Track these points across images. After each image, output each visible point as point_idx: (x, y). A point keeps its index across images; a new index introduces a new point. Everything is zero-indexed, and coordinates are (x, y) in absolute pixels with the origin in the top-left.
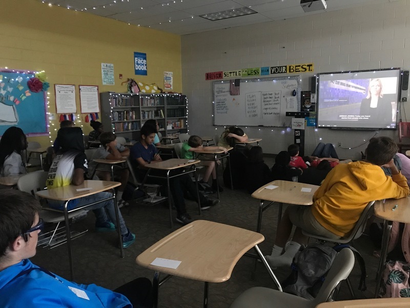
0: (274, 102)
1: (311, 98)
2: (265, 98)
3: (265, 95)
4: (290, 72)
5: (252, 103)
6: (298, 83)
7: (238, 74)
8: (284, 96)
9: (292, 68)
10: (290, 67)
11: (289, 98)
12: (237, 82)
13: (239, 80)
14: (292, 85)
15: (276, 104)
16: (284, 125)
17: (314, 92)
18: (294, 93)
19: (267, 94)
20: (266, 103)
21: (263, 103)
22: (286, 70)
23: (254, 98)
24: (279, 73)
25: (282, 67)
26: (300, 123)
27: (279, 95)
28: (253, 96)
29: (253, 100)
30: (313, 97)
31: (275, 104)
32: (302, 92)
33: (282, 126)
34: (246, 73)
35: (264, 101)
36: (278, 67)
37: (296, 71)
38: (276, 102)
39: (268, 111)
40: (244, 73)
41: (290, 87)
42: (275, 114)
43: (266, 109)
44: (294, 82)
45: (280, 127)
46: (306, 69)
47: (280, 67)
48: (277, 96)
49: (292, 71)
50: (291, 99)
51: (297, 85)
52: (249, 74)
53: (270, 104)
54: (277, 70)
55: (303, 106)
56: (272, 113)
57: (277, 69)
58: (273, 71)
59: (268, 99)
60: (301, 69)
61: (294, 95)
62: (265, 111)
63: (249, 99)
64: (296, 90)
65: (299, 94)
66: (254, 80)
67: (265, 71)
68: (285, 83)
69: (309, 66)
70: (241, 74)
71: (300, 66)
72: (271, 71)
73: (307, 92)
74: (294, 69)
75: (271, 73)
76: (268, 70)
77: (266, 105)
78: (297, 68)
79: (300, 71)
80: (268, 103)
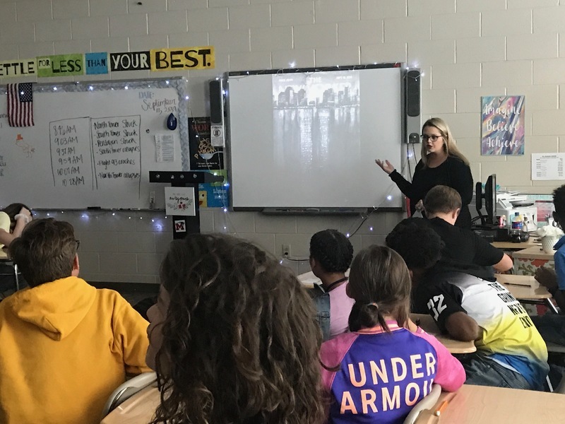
0: (125, 146)
1: (212, 135)
2: (100, 135)
3: (101, 126)
4: (158, 67)
5: (67, 146)
7: (26, 70)
8: (148, 131)
9: (162, 56)
10: (158, 54)
11: (162, 133)
12: (25, 93)
13: (30, 84)
14: (166, 102)
15: (131, 150)
16: (152, 204)
17: (219, 121)
18: (171, 123)
20: (104, 148)
21: (96, 148)
22: (148, 61)
23: (73, 134)
24: (131, 68)
25: (139, 53)
27: (136, 129)
28: (69, 130)
29: (72, 140)
30: (217, 134)
31: (126, 149)
32: (190, 120)
33: (148, 208)
34: (49, 67)
35: (99, 143)
36: (129, 54)
37: (173, 66)
38: (129, 146)
39: (112, 169)
40: (42, 67)
41: (162, 108)
42: (128, 176)
43: (106, 163)
44: (170, 94)
45: (141, 211)
46: (196, 62)
47: (134, 54)
48: (130, 130)
49: (163, 64)
50: (164, 138)
51: (177, 101)
52: (55, 71)
53: (114, 151)
54: (127, 62)
55: (196, 156)
56: (120, 175)
57: (125, 59)
58: (117, 64)
59: (111, 138)
60: (184, 61)
61: (173, 128)
62: (102, 169)
63: (60, 137)
64: (175, 113)
65: (186, 124)
66: (68, 86)
67: (96, 63)
68: (149, 96)
69: (205, 53)
70: (35, 69)
71: (180, 53)
72: (113, 64)
73: (201, 119)
74: (168, 59)
75: (113, 70)
76: (104, 62)
77: (103, 152)
78: (175, 57)
79: (182, 66)
80: (108, 147)
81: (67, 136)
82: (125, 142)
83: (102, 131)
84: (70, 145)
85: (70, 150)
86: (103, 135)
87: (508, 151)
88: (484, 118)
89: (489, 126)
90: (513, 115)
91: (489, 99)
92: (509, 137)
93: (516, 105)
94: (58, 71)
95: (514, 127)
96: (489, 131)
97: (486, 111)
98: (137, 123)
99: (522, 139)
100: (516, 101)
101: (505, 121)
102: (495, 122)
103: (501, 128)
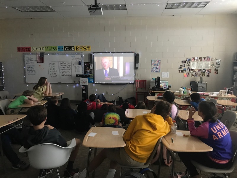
0: (67, 68)
2: (61, 66)
3: (61, 63)
4: (76, 50)
5: (52, 68)
6: (82, 57)
7: (42, 49)
8: (74, 65)
9: (77, 48)
10: (76, 47)
11: (77, 66)
12: (42, 55)
13: (43, 53)
14: (78, 58)
15: (69, 69)
16: (75, 82)
17: (92, 63)
18: (80, 63)
19: (62, 63)
21: (60, 69)
22: (74, 49)
23: (54, 65)
24: (70, 50)
25: (72, 47)
26: (84, 81)
27: (71, 64)
28: (53, 64)
30: (91, 66)
33: (73, 83)
37: (80, 50)
38: (69, 68)
39: (64, 74)
40: (46, 49)
41: (77, 60)
42: (68, 75)
43: (63, 72)
44: (80, 56)
46: (86, 49)
47: (70, 47)
48: (69, 64)
49: (78, 49)
50: (78, 67)
52: (49, 50)
54: (68, 48)
55: (86, 71)
56: (66, 75)
58: (66, 49)
59: (64, 66)
60: (83, 49)
61: (80, 64)
62: (62, 74)
63: (51, 66)
64: (81, 62)
65: (83, 64)
66: (53, 54)
67: (61, 48)
68: (74, 57)
69: (88, 47)
70: (44, 49)
71: (82, 47)
73: (87, 62)
77: (62, 70)
79: (82, 50)
80: (63, 68)
81: (53, 66)
83: (62, 64)
84: (54, 68)
87: (157, 71)
88: (152, 64)
89: (153, 66)
90: (158, 64)
91: (153, 60)
92: (157, 68)
93: (159, 62)
94: (50, 50)
95: (158, 66)
96: (153, 67)
97: (152, 63)
98: (71, 63)
99: (160, 69)
100: (159, 61)
101: (156, 65)
102: (154, 65)
103: (155, 66)
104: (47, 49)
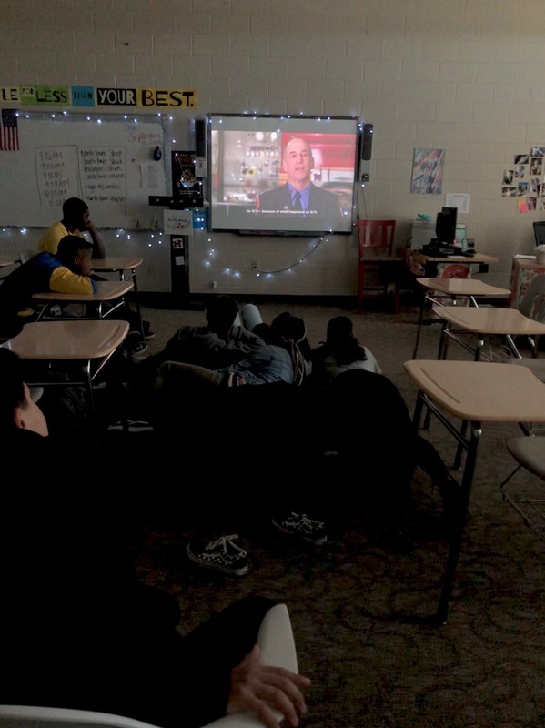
0: (111, 173)
1: (196, 167)
2: (87, 162)
3: (87, 154)
4: (144, 103)
5: (53, 171)
6: (168, 129)
7: (8, 97)
8: (133, 160)
9: (148, 94)
10: (144, 92)
11: (147, 164)
13: (13, 111)
14: (151, 136)
15: (116, 176)
16: (138, 225)
17: (202, 155)
18: (156, 155)
19: (91, 153)
20: (90, 173)
21: (83, 174)
22: (135, 98)
23: (59, 160)
24: (117, 103)
25: (126, 90)
26: (181, 221)
27: (123, 158)
28: (56, 155)
29: (58, 165)
30: (200, 166)
31: (112, 176)
32: (173, 153)
33: (132, 228)
34: (34, 96)
35: (85, 169)
36: (116, 90)
37: (158, 104)
38: (115, 173)
40: (25, 95)
41: (147, 141)
42: (114, 199)
43: (92, 187)
44: (156, 128)
45: (128, 230)
46: (180, 102)
47: (121, 90)
48: (116, 159)
49: (148, 101)
50: (150, 168)
51: (162, 136)
52: (39, 100)
53: (101, 177)
54: (113, 97)
55: (178, 184)
56: (106, 198)
57: (112, 95)
58: (103, 98)
59: (97, 165)
60: (169, 100)
61: (158, 159)
62: (88, 193)
63: (46, 162)
64: (161, 149)
65: (169, 157)
67: (82, 96)
68: (136, 129)
69: (188, 94)
70: (18, 96)
71: (166, 93)
72: (99, 98)
73: (185, 152)
74: (154, 98)
75: (99, 103)
76: (90, 96)
77: (90, 177)
78: (160, 96)
79: (166, 105)
80: (95, 173)
81: (54, 161)
82: (111, 169)
83: (88, 158)
84: (57, 170)
85: (57, 175)
86: (90, 162)
87: (430, 191)
88: (415, 164)
89: (418, 171)
90: (436, 164)
91: (420, 150)
92: (431, 180)
93: (438, 156)
94: (42, 100)
95: (436, 173)
96: (418, 175)
97: (417, 160)
98: (124, 153)
99: (440, 183)
100: (439, 153)
101: (430, 167)
102: (423, 168)
103: (426, 173)
104: (30, 95)
